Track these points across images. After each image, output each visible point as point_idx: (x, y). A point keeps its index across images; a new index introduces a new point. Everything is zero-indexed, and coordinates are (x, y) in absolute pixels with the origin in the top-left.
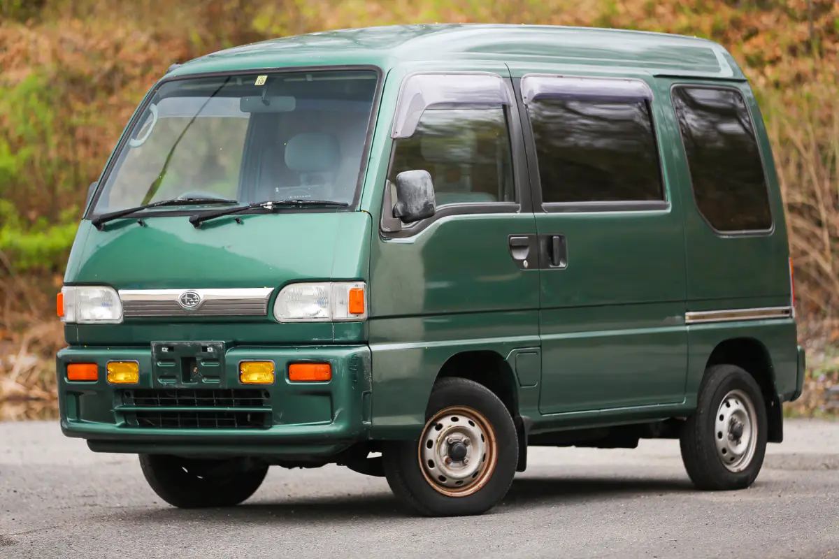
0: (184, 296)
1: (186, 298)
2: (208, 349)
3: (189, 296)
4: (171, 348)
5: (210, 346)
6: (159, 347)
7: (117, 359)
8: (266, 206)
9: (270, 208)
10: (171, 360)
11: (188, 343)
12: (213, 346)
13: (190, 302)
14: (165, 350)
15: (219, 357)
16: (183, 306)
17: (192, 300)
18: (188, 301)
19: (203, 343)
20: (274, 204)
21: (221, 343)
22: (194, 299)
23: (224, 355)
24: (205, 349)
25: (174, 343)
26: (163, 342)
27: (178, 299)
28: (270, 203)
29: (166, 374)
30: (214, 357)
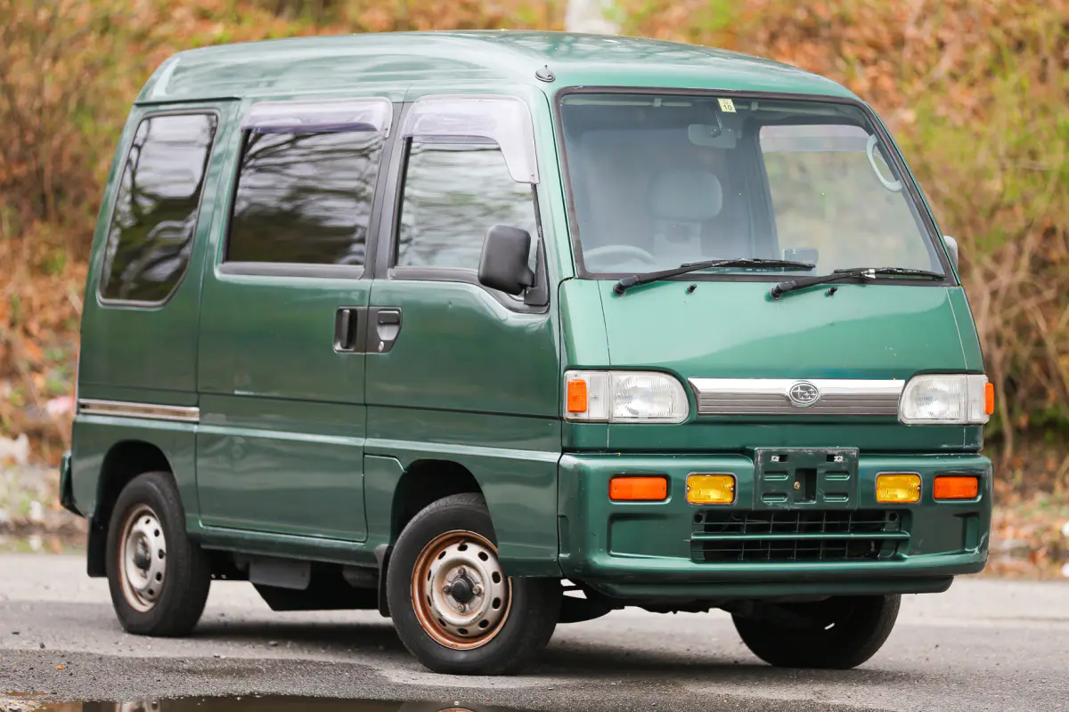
0: (797, 389)
1: (799, 391)
2: (837, 458)
3: (802, 388)
4: (783, 457)
5: (839, 454)
6: (767, 455)
7: (701, 472)
8: (868, 274)
9: (874, 276)
10: (785, 473)
11: (809, 450)
12: (844, 454)
13: (804, 397)
14: (776, 459)
15: (850, 468)
16: (794, 401)
17: (807, 394)
18: (802, 394)
19: (830, 450)
20: (877, 273)
21: (854, 451)
22: (809, 392)
23: (857, 465)
24: (831, 458)
25: (790, 450)
26: (774, 449)
27: (787, 392)
28: (872, 271)
29: (773, 491)
30: (844, 468)
